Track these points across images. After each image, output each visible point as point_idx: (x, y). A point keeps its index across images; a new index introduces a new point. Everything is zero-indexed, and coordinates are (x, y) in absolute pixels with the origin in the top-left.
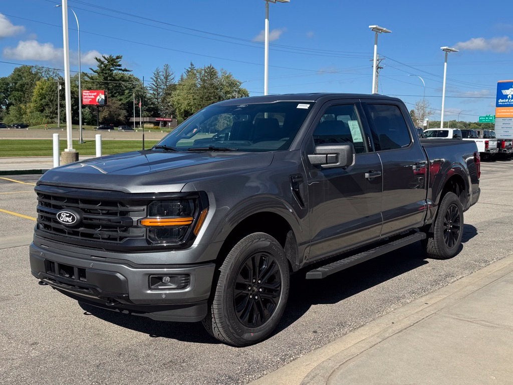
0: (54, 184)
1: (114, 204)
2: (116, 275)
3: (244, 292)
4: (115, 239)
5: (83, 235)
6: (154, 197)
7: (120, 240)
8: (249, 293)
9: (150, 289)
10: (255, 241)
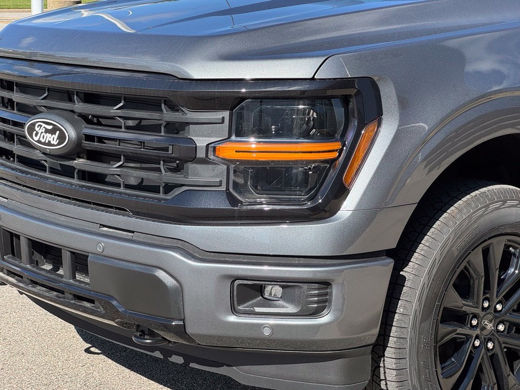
0: (23, 57)
1: (152, 104)
2: (156, 274)
3: (460, 330)
4: (155, 189)
5: (85, 175)
6: (243, 90)
7: (166, 192)
8: (474, 333)
9: (234, 311)
10: (492, 207)
